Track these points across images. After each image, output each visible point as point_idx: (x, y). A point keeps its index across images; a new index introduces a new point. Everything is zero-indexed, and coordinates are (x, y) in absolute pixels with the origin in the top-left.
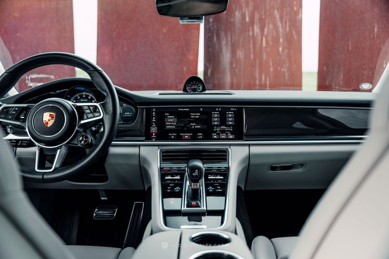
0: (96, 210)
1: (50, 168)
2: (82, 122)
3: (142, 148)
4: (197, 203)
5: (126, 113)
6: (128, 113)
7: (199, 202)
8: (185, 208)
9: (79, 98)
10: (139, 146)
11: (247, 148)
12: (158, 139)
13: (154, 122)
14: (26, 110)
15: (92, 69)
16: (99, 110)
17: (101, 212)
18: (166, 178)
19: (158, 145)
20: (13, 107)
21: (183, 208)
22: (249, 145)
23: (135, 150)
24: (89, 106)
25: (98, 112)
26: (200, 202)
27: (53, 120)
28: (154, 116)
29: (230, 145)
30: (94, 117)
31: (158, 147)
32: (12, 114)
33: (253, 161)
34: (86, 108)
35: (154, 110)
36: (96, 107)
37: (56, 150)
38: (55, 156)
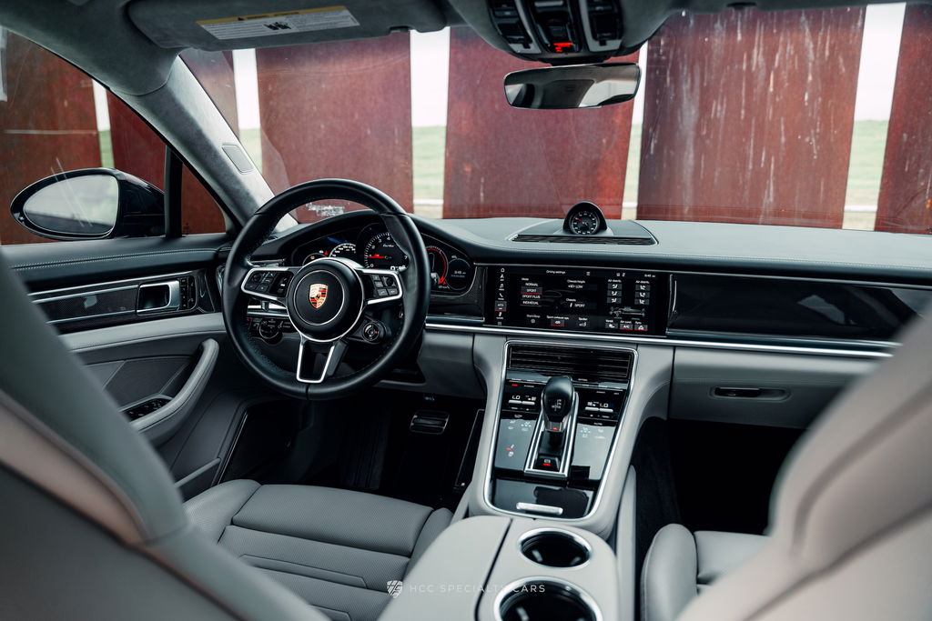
0: (415, 416)
1: (318, 378)
2: (370, 302)
3: (477, 338)
4: (553, 462)
5: (456, 272)
6: (460, 272)
7: (557, 459)
8: (531, 469)
9: (380, 241)
10: (473, 334)
11: (670, 352)
12: (506, 323)
13: (501, 292)
14: (288, 275)
15: (389, 211)
16: (396, 283)
17: (422, 421)
18: (511, 401)
19: (507, 335)
20: (266, 272)
21: (527, 469)
22: (675, 347)
23: (465, 341)
24: (381, 276)
25: (394, 287)
26: (560, 460)
27: (325, 298)
28: (502, 282)
29: (637, 344)
30: (389, 296)
31: (504, 339)
32: (264, 284)
33: (678, 378)
34: (376, 278)
35: (503, 270)
36: (391, 278)
37: (328, 346)
38: (327, 355)
